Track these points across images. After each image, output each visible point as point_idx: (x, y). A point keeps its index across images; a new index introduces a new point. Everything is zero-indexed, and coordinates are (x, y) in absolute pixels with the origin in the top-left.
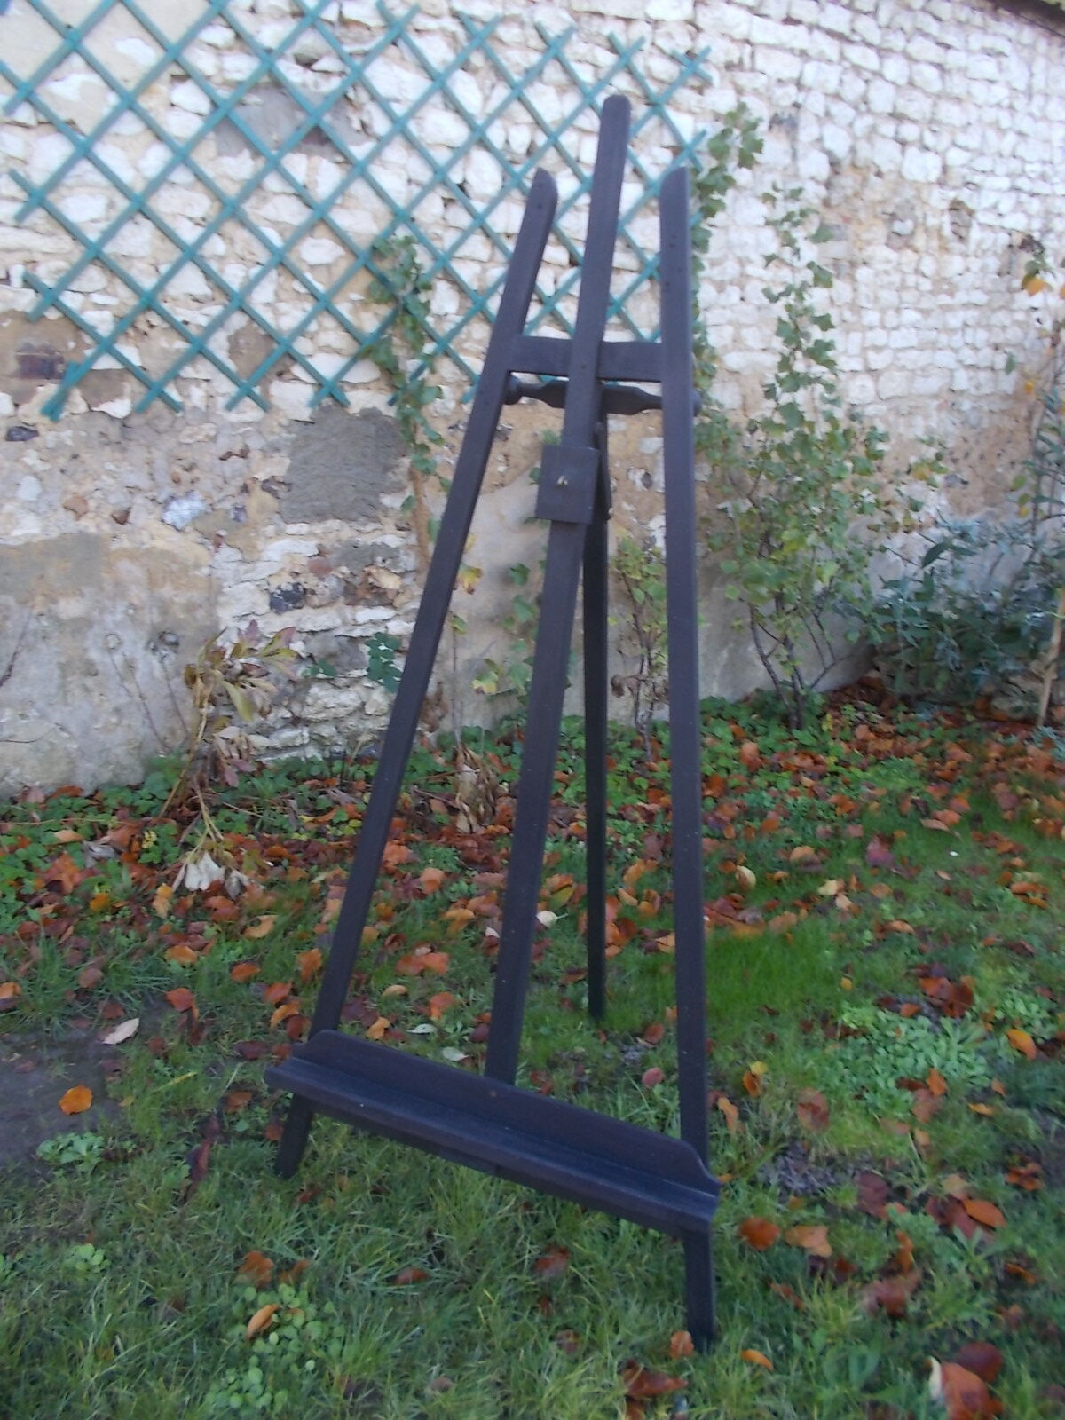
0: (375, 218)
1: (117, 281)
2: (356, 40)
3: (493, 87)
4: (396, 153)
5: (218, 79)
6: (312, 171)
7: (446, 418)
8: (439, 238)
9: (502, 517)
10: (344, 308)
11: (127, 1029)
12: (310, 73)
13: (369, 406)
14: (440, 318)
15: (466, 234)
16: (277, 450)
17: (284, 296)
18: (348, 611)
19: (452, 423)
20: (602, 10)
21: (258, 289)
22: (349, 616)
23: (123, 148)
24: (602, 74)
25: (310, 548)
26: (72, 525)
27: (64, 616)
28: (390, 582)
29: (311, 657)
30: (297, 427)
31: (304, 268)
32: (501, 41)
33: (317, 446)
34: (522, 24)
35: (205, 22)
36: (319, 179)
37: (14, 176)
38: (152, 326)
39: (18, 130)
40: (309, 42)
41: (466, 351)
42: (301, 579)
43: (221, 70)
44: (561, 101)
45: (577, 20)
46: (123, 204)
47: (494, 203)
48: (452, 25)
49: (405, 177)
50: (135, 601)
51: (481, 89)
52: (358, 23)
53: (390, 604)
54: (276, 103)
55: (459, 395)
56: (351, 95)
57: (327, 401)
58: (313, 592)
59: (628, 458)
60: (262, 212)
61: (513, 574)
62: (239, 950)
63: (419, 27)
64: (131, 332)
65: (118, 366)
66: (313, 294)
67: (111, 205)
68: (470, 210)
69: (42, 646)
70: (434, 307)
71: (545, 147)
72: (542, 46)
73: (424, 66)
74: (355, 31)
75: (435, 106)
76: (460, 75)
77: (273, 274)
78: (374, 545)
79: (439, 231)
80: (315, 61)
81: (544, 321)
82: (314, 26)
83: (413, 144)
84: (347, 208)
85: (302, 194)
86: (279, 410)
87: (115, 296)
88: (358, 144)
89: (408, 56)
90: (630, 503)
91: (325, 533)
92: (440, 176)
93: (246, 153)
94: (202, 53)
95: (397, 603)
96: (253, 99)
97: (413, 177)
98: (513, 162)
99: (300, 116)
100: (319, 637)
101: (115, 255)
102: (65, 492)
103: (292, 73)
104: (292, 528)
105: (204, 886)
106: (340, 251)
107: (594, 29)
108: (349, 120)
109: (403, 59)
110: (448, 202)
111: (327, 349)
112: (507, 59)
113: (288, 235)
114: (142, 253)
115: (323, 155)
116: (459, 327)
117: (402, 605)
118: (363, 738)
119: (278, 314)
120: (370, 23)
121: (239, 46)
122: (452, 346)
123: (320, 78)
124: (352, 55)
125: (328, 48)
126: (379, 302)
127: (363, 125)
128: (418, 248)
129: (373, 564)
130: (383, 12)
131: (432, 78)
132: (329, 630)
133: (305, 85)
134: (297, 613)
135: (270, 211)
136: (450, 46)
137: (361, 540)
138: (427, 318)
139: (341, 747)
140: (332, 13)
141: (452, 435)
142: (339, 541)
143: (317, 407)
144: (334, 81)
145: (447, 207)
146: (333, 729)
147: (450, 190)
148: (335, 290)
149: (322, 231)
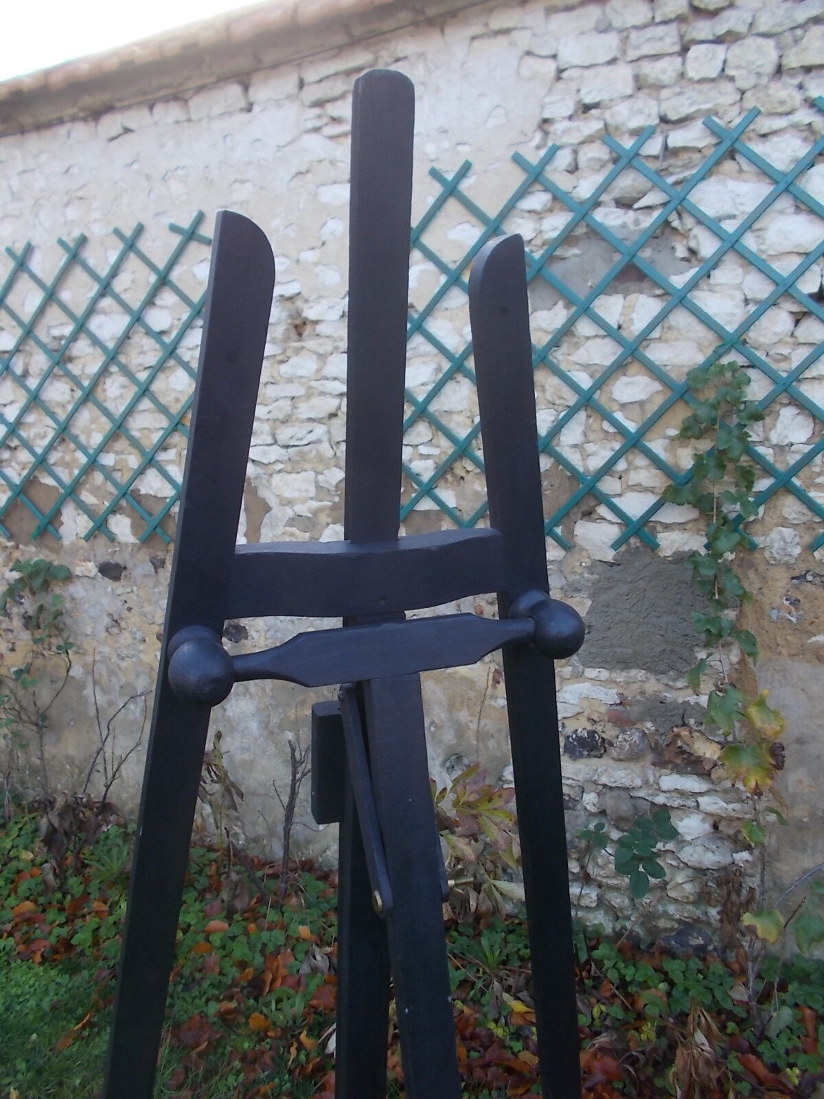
0: (700, 348)
1: (440, 433)
2: (686, 167)
4: (729, 274)
5: (538, 242)
6: (629, 309)
7: (788, 566)
8: (786, 358)
10: (657, 446)
12: (631, 213)
13: (686, 548)
14: (781, 449)
16: (577, 590)
17: (592, 437)
18: (651, 773)
19: (796, 573)
21: (564, 431)
22: (651, 779)
23: (451, 320)
25: (609, 696)
28: (708, 750)
29: (603, 813)
30: (600, 568)
31: (615, 407)
33: (624, 589)
35: (522, 193)
36: (634, 316)
38: (468, 472)
40: (628, 182)
42: (599, 728)
43: (540, 232)
46: (446, 365)
48: (805, 116)
49: (740, 297)
50: (437, 721)
52: (685, 149)
53: (705, 775)
54: (596, 248)
55: (807, 539)
56: (676, 224)
57: (634, 541)
58: (611, 744)
60: (574, 358)
63: (764, 131)
64: (449, 477)
65: (437, 508)
66: (621, 430)
67: (439, 369)
70: (774, 437)
73: (765, 171)
74: (684, 157)
75: (782, 212)
77: (582, 415)
78: (686, 703)
79: (785, 351)
80: (638, 199)
82: (629, 165)
83: (750, 261)
84: (666, 341)
85: (613, 333)
86: (582, 549)
87: (438, 447)
88: (681, 272)
89: (745, 165)
91: (627, 683)
92: (785, 289)
93: (561, 304)
94: (520, 221)
95: (714, 776)
96: (572, 252)
97: (750, 296)
99: (617, 257)
100: (615, 793)
101: (438, 411)
103: (609, 217)
104: (591, 673)
106: (657, 386)
108: (673, 249)
109: (741, 171)
110: (799, 318)
111: (638, 488)
113: (598, 375)
114: (460, 408)
115: (641, 292)
116: (807, 460)
117: (720, 780)
118: (662, 923)
119: (585, 456)
120: (700, 145)
121: (558, 206)
122: (796, 481)
123: (640, 215)
124: (677, 183)
125: (649, 185)
126: (700, 436)
127: (693, 252)
128: (752, 373)
129: (684, 725)
130: (712, 129)
131: (775, 182)
132: (626, 789)
133: (624, 226)
134: (594, 762)
135: (581, 355)
136: (805, 140)
137: (669, 695)
138: (761, 450)
139: (633, 924)
140: (654, 147)
141: (797, 588)
142: (643, 693)
143: (623, 548)
144: (656, 214)
145: (797, 322)
146: (627, 901)
147: (800, 303)
148: (648, 427)
149: (634, 368)
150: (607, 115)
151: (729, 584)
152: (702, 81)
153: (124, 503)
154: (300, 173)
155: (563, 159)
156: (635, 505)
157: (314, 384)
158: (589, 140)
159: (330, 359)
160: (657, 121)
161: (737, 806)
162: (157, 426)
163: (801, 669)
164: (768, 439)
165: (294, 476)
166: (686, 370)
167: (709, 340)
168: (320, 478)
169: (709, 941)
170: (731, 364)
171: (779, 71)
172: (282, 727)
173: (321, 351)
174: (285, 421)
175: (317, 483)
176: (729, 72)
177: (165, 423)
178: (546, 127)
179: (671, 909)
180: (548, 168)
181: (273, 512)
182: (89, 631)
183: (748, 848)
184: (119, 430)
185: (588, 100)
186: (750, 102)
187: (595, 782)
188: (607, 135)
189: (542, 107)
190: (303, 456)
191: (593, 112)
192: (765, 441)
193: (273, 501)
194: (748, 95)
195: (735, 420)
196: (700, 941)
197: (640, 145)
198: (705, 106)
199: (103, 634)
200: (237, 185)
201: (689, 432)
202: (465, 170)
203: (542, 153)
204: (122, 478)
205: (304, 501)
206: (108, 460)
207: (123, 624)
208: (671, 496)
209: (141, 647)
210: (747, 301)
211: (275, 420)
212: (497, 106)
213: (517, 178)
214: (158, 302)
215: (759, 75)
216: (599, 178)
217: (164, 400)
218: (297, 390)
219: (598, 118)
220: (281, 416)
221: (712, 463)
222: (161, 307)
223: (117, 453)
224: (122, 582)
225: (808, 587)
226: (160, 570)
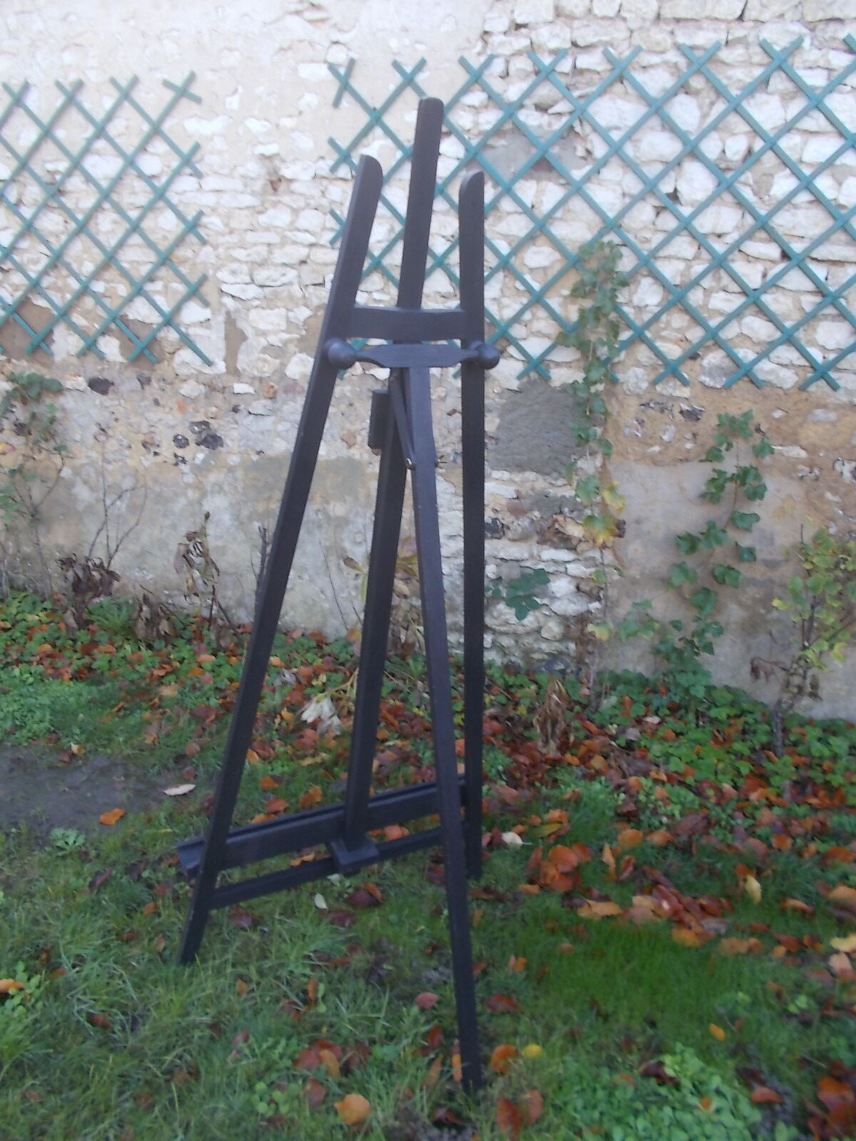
0: (590, 228)
2: (588, 84)
3: (712, 104)
4: (613, 173)
5: (475, 131)
6: (540, 192)
7: (638, 396)
8: (648, 241)
9: (682, 489)
10: (554, 302)
11: (184, 788)
12: (546, 117)
13: (569, 381)
14: (639, 309)
15: (670, 237)
17: (507, 292)
18: (535, 549)
19: (643, 401)
20: (837, 14)
22: (535, 552)
24: (835, 74)
25: (510, 492)
26: (344, 452)
27: (332, 514)
28: (575, 531)
30: (507, 394)
31: (525, 270)
32: (724, 63)
33: (523, 411)
34: (747, 46)
35: (465, 90)
36: (544, 199)
37: (333, 213)
39: (341, 183)
40: (545, 92)
41: (663, 339)
42: (500, 516)
43: (476, 124)
44: (785, 108)
45: (812, 30)
47: (701, 207)
48: (673, 56)
49: (619, 191)
51: (700, 107)
52: (588, 70)
53: (573, 549)
54: (519, 142)
55: (652, 377)
56: (578, 129)
57: (533, 375)
58: (508, 528)
59: (836, 449)
60: (498, 229)
61: (681, 542)
62: (286, 769)
63: (645, 63)
66: (529, 289)
67: (392, 230)
68: (677, 216)
69: (317, 532)
70: (636, 300)
71: (763, 152)
72: (766, 60)
73: (643, 95)
74: (587, 76)
75: (652, 129)
76: (682, 98)
77: (501, 274)
78: (564, 497)
79: (648, 235)
80: (552, 106)
81: (748, 312)
82: (547, 78)
83: (631, 166)
84: (566, 221)
85: (528, 211)
86: (494, 380)
87: (388, 294)
88: (579, 168)
89: (630, 90)
90: (835, 492)
91: (522, 482)
92: (650, 188)
93: (490, 184)
94: (461, 113)
95: (579, 549)
96: (500, 142)
97: (627, 191)
98: (728, 169)
99: (534, 151)
100: (509, 564)
102: (343, 428)
103: (530, 118)
104: (496, 474)
105: (310, 720)
106: (557, 256)
107: (827, 36)
108: (575, 149)
109: (626, 93)
110: (659, 211)
111: (539, 334)
112: (729, 78)
113: (514, 244)
115: (550, 180)
116: (656, 318)
117: (583, 551)
118: (536, 656)
119: (501, 307)
120: (599, 69)
121: (491, 104)
122: (648, 334)
123: (553, 119)
124: (581, 97)
125: (560, 96)
126: (584, 296)
127: (589, 152)
128: (624, 250)
129: (561, 513)
130: (608, 58)
131: (649, 105)
132: (517, 561)
133: (540, 126)
134: (496, 541)
135: (503, 227)
136: (672, 74)
137: (552, 491)
138: (626, 309)
139: (517, 659)
140: (565, 66)
141: (643, 411)
142: (533, 489)
143: (525, 380)
144: (564, 120)
145: (658, 214)
146: (513, 642)
147: (659, 199)
148: (548, 288)
149: (542, 240)
150: (533, 35)
151: (597, 405)
152: (604, 18)
153: (113, 326)
154: (282, 49)
155: (498, 66)
156: (535, 347)
157: (288, 234)
158: (518, 53)
159: (302, 214)
160: (568, 45)
161: (593, 570)
162: (146, 259)
163: (641, 470)
164: (631, 301)
165: (268, 311)
166: (578, 245)
167: (596, 223)
168: (291, 314)
169: (567, 666)
170: (610, 243)
171: (658, 17)
172: (250, 519)
173: (295, 206)
174: (263, 264)
175: (287, 318)
176: (624, 14)
177: (153, 257)
178: (486, 37)
179: (544, 646)
180: (487, 73)
181: (249, 341)
182: (78, 437)
183: (599, 599)
184: (110, 261)
185: (519, 21)
186: (637, 40)
187: (495, 557)
188: (532, 51)
189: (484, 21)
190: (276, 295)
191: (523, 30)
192: (629, 303)
193: (249, 332)
194: (635, 34)
195: (609, 286)
196: (562, 667)
197: (555, 63)
198: (605, 38)
199: (91, 441)
200: (226, 52)
201: (577, 293)
202: (421, 65)
203: (482, 59)
204: (113, 304)
205: (276, 333)
206: (99, 287)
207: (110, 432)
208: (562, 340)
209: (127, 452)
210: (624, 195)
211: (253, 263)
212: (449, 15)
213: (462, 78)
214: (150, 149)
215: (644, 19)
216: (524, 86)
217: (153, 238)
218: (274, 238)
219: (526, 37)
220: (258, 259)
221: (591, 316)
222: (152, 154)
223: (107, 281)
224: (110, 395)
225: (650, 412)
226: (147, 387)
